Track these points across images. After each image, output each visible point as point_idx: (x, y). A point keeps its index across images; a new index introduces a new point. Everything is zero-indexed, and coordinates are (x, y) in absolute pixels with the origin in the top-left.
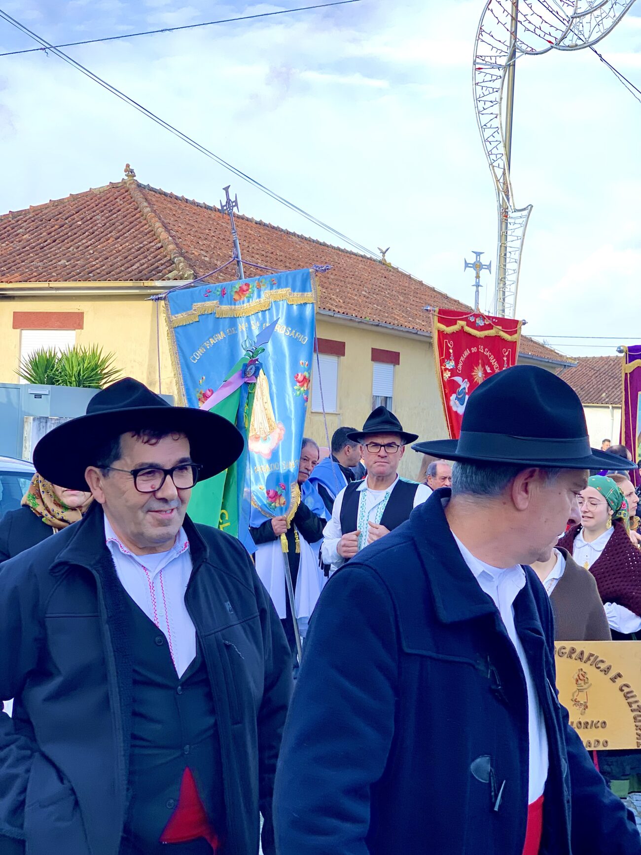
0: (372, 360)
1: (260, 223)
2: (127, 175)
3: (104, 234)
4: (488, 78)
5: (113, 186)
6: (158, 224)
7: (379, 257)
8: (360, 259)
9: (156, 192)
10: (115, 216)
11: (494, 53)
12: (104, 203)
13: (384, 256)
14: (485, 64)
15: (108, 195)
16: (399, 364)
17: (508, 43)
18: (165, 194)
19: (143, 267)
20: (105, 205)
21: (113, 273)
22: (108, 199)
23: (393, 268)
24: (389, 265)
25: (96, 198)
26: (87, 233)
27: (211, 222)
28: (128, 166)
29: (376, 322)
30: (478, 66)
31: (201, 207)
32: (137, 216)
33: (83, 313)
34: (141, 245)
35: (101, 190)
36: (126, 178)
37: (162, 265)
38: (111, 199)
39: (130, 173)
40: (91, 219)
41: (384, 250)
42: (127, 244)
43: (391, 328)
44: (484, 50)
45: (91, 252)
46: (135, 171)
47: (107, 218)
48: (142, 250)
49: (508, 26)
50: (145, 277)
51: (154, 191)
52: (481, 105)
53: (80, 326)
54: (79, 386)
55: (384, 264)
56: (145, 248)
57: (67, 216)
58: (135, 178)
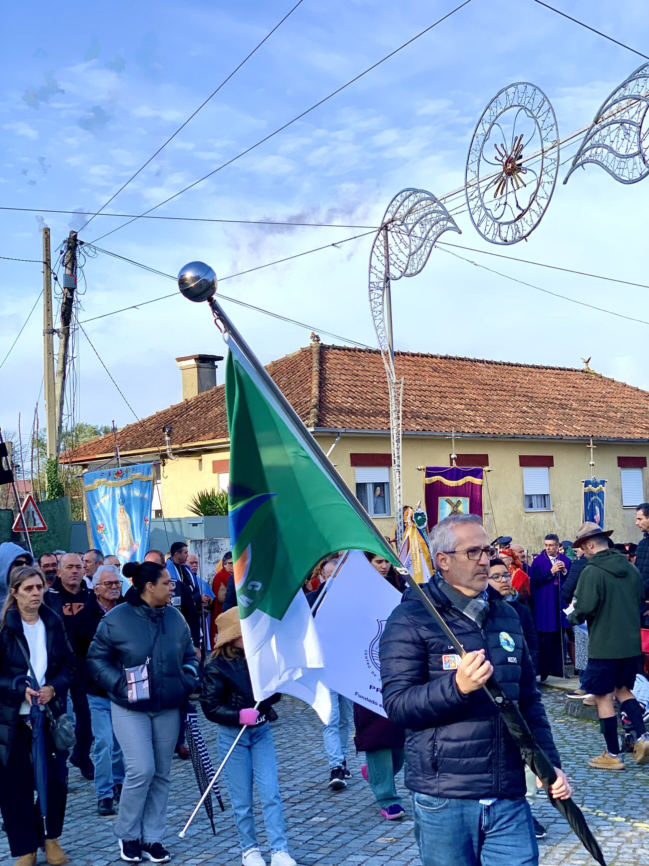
0: (521, 466)
2: (313, 341)
4: (376, 296)
5: (303, 351)
9: (339, 350)
11: (377, 280)
13: (587, 365)
14: (375, 288)
15: (297, 359)
17: (384, 273)
18: (349, 350)
20: (292, 367)
22: (296, 362)
23: (596, 374)
24: (592, 373)
25: (289, 362)
28: (314, 332)
30: (371, 289)
35: (294, 355)
36: (313, 343)
38: (298, 361)
41: (587, 360)
43: (532, 437)
44: (374, 279)
46: (319, 336)
49: (383, 262)
51: (337, 349)
52: (375, 313)
55: (587, 372)
58: (320, 342)
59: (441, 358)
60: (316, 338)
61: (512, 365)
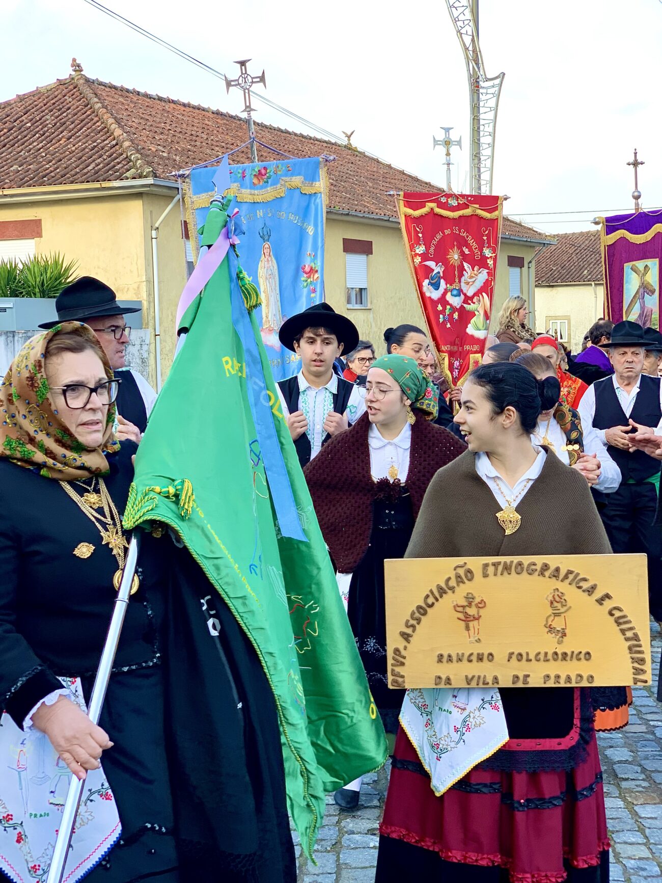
0: (344, 251)
1: (218, 113)
2: (75, 71)
3: (55, 134)
5: (61, 83)
6: (111, 121)
7: (343, 141)
8: (325, 145)
9: (106, 87)
10: (65, 114)
12: (52, 102)
13: (349, 140)
15: (56, 93)
16: (372, 253)
18: (115, 88)
19: (99, 167)
20: (54, 104)
21: (68, 175)
22: (56, 97)
23: (360, 153)
24: (355, 150)
25: (44, 97)
26: (37, 135)
27: (166, 115)
28: (74, 60)
29: (346, 212)
31: (154, 99)
32: (88, 113)
33: (40, 220)
34: (95, 144)
35: (49, 88)
36: (73, 73)
37: (119, 163)
38: (59, 96)
39: (77, 68)
40: (40, 119)
41: (349, 134)
42: (80, 144)
43: (362, 215)
45: (43, 154)
46: (82, 65)
47: (56, 118)
48: (96, 149)
50: (101, 178)
51: (103, 85)
53: (39, 235)
54: (44, 297)
55: (349, 149)
56: (99, 146)
57: (15, 117)
58: (82, 73)
59: (213, 113)
60: (77, 67)
61: (282, 131)
